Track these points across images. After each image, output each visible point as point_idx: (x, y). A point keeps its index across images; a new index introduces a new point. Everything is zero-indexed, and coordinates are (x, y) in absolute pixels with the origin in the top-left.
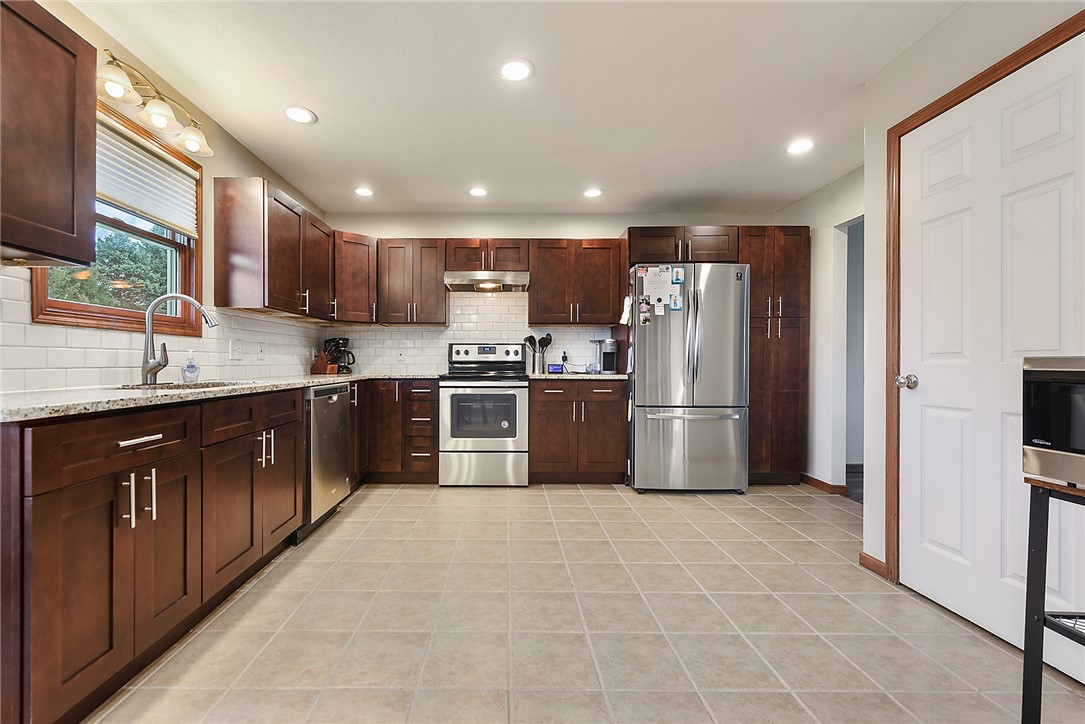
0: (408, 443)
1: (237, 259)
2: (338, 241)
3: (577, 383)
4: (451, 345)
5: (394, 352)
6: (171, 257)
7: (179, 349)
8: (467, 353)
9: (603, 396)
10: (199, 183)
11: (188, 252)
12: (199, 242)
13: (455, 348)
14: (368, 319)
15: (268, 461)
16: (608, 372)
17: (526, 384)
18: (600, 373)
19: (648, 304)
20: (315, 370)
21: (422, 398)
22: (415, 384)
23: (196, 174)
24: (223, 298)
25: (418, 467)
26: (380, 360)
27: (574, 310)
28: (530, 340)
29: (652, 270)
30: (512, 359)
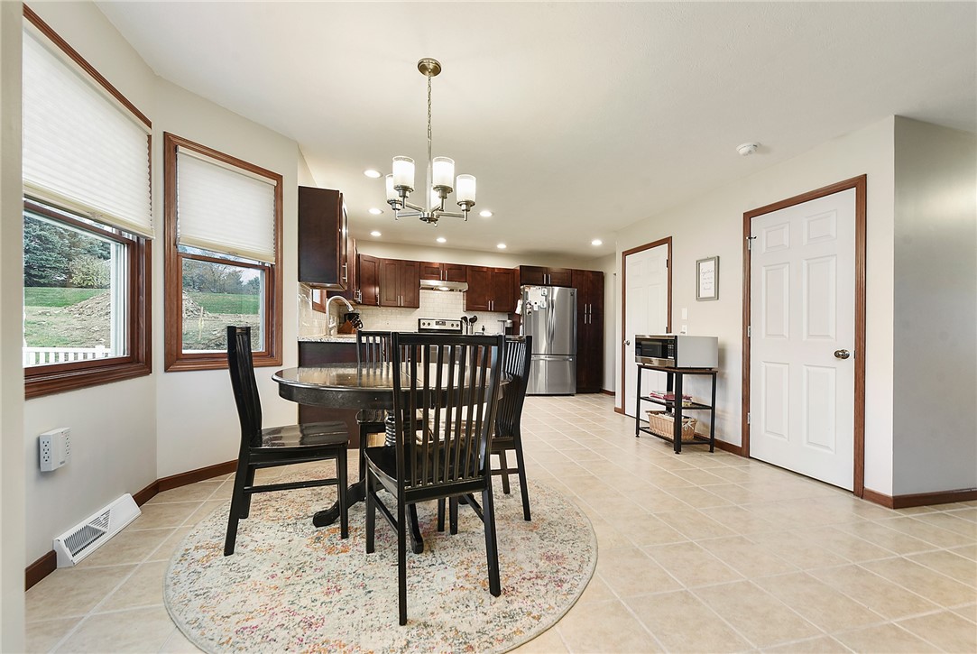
2: (361, 260)
4: (419, 320)
5: (384, 322)
8: (428, 324)
13: (422, 322)
14: (375, 303)
19: (530, 305)
27: (491, 304)
28: (465, 318)
29: (533, 288)
30: (455, 328)
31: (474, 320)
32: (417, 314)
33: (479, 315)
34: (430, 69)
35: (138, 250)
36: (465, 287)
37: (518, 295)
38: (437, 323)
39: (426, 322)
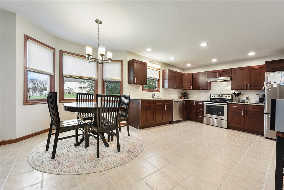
0: (197, 113)
1: (165, 81)
2: (184, 75)
3: (244, 105)
4: (210, 94)
5: (197, 96)
6: (157, 82)
7: (156, 94)
8: (214, 96)
9: (254, 110)
10: (160, 71)
11: (158, 81)
12: (160, 79)
13: (211, 95)
14: (190, 89)
15: (165, 109)
16: (260, 103)
17: (227, 104)
18: (259, 103)
19: (270, 84)
20: (181, 98)
21: (200, 105)
22: (199, 102)
23: (159, 71)
24: (163, 87)
25: (199, 119)
26: (194, 97)
27: (247, 86)
28: (234, 93)
30: (228, 98)
31: (239, 94)
32: (210, 92)
33: (242, 92)
34: (99, 22)
36: (230, 79)
37: (263, 79)
38: (219, 96)
39: (213, 95)
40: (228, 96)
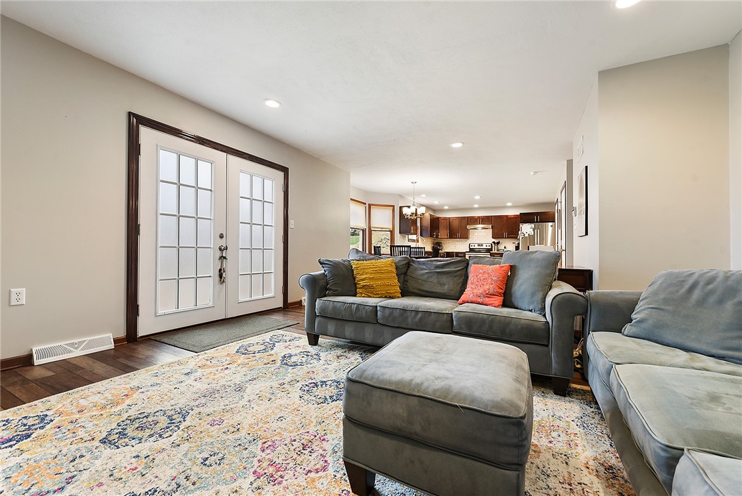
2: (440, 220)
4: (470, 244)
17: (489, 254)
19: (524, 234)
22: (459, 253)
27: (505, 234)
28: (494, 242)
29: (525, 225)
30: (488, 247)
31: (498, 243)
32: (469, 242)
33: (501, 240)
35: (364, 231)
36: (490, 226)
37: (518, 229)
38: (479, 245)
39: (473, 245)
40: (488, 245)
